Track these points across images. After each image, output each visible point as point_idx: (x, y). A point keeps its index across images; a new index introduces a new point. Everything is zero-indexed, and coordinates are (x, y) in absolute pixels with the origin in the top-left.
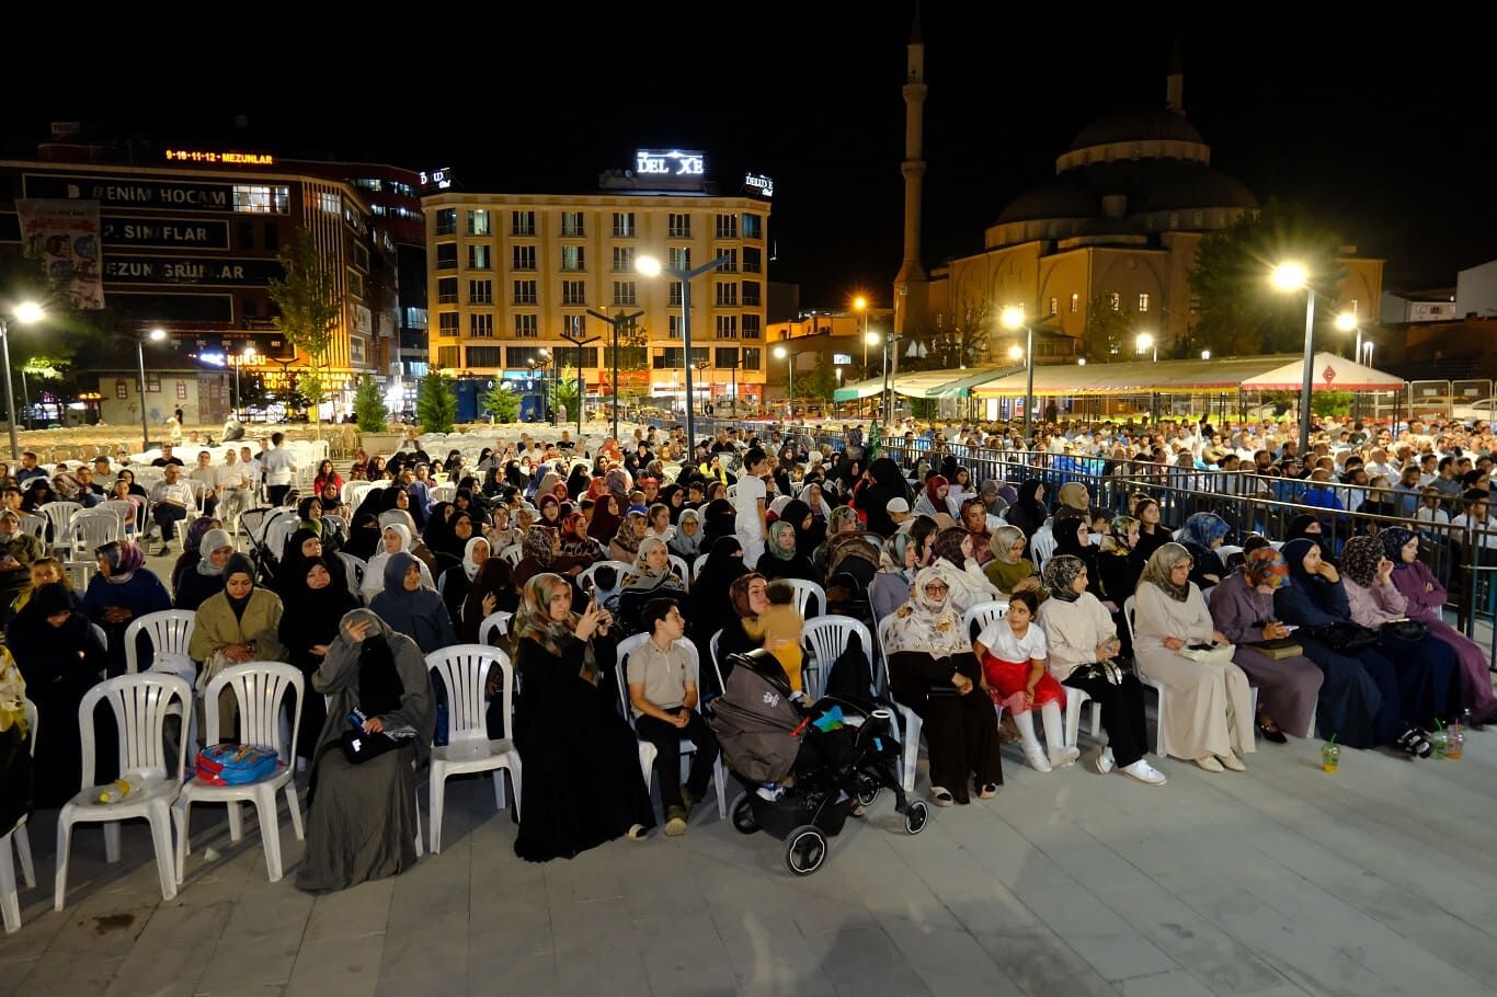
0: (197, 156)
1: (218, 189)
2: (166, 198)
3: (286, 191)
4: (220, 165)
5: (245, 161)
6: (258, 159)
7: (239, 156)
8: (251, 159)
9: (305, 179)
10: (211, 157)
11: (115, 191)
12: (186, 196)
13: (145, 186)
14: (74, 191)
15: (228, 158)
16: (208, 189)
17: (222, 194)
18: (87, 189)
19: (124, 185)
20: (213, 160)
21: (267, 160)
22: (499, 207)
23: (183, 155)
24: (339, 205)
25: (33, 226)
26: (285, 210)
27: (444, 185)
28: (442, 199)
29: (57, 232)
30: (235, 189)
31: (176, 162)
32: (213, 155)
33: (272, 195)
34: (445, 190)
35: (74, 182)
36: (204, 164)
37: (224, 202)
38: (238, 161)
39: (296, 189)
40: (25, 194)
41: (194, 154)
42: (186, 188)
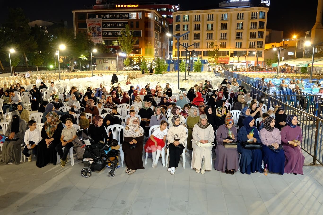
0: (122, 6)
1: (126, 14)
2: (115, 17)
3: (141, 13)
4: (127, 8)
5: (132, 7)
6: (135, 6)
7: (131, 5)
9: (145, 10)
10: (125, 6)
11: (105, 16)
12: (119, 16)
13: (111, 14)
14: (97, 16)
15: (129, 6)
16: (124, 14)
17: (127, 15)
18: (100, 15)
19: (107, 14)
21: (137, 6)
22: (191, 14)
23: (119, 6)
24: (153, 16)
25: (89, 25)
26: (141, 18)
27: (178, 9)
28: (177, 13)
29: (94, 26)
30: (130, 14)
31: (118, 8)
33: (137, 14)
34: (178, 10)
35: (97, 14)
36: (124, 8)
37: (127, 17)
38: (131, 6)
39: (143, 12)
40: (88, 18)
41: (121, 6)
42: (119, 14)
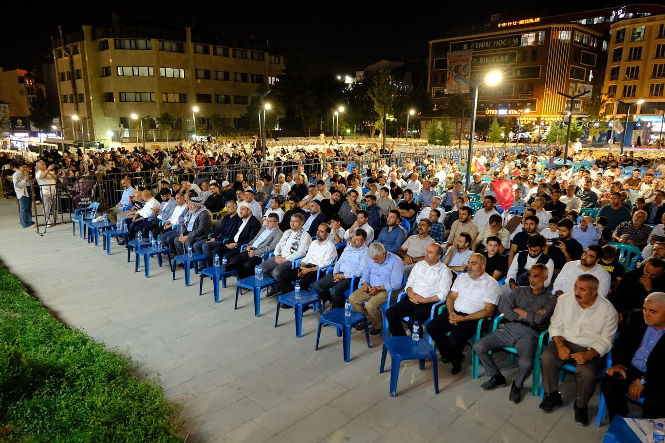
0: (509, 24)
1: (515, 37)
2: (496, 44)
3: (544, 33)
4: (518, 26)
5: (528, 22)
6: (534, 20)
7: (526, 20)
8: (531, 21)
9: (552, 26)
10: (515, 23)
11: (479, 44)
12: (503, 42)
13: (488, 40)
14: (465, 47)
15: (521, 22)
16: (511, 38)
17: (517, 39)
18: (469, 44)
19: (481, 41)
20: (515, 24)
21: (538, 20)
22: (651, 24)
23: (504, 25)
24: (570, 36)
25: (451, 63)
26: (542, 43)
27: (622, 16)
28: (619, 24)
29: (458, 64)
30: (522, 36)
31: (502, 28)
32: (516, 22)
33: (537, 36)
34: (622, 19)
35: (464, 43)
36: (512, 27)
37: (517, 43)
38: (525, 23)
39: (548, 32)
40: (450, 51)
42: (503, 39)
